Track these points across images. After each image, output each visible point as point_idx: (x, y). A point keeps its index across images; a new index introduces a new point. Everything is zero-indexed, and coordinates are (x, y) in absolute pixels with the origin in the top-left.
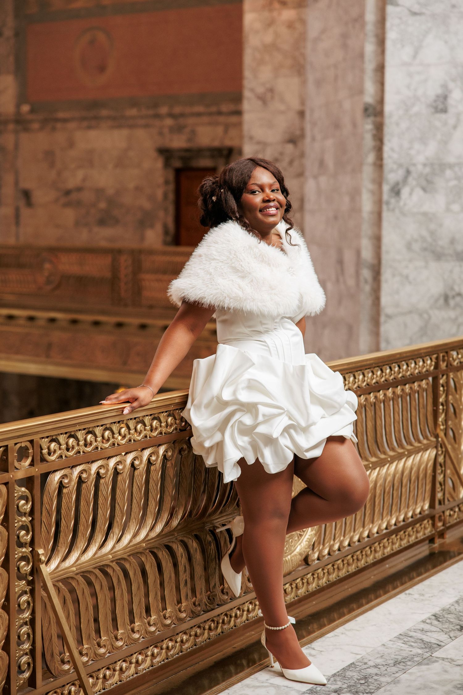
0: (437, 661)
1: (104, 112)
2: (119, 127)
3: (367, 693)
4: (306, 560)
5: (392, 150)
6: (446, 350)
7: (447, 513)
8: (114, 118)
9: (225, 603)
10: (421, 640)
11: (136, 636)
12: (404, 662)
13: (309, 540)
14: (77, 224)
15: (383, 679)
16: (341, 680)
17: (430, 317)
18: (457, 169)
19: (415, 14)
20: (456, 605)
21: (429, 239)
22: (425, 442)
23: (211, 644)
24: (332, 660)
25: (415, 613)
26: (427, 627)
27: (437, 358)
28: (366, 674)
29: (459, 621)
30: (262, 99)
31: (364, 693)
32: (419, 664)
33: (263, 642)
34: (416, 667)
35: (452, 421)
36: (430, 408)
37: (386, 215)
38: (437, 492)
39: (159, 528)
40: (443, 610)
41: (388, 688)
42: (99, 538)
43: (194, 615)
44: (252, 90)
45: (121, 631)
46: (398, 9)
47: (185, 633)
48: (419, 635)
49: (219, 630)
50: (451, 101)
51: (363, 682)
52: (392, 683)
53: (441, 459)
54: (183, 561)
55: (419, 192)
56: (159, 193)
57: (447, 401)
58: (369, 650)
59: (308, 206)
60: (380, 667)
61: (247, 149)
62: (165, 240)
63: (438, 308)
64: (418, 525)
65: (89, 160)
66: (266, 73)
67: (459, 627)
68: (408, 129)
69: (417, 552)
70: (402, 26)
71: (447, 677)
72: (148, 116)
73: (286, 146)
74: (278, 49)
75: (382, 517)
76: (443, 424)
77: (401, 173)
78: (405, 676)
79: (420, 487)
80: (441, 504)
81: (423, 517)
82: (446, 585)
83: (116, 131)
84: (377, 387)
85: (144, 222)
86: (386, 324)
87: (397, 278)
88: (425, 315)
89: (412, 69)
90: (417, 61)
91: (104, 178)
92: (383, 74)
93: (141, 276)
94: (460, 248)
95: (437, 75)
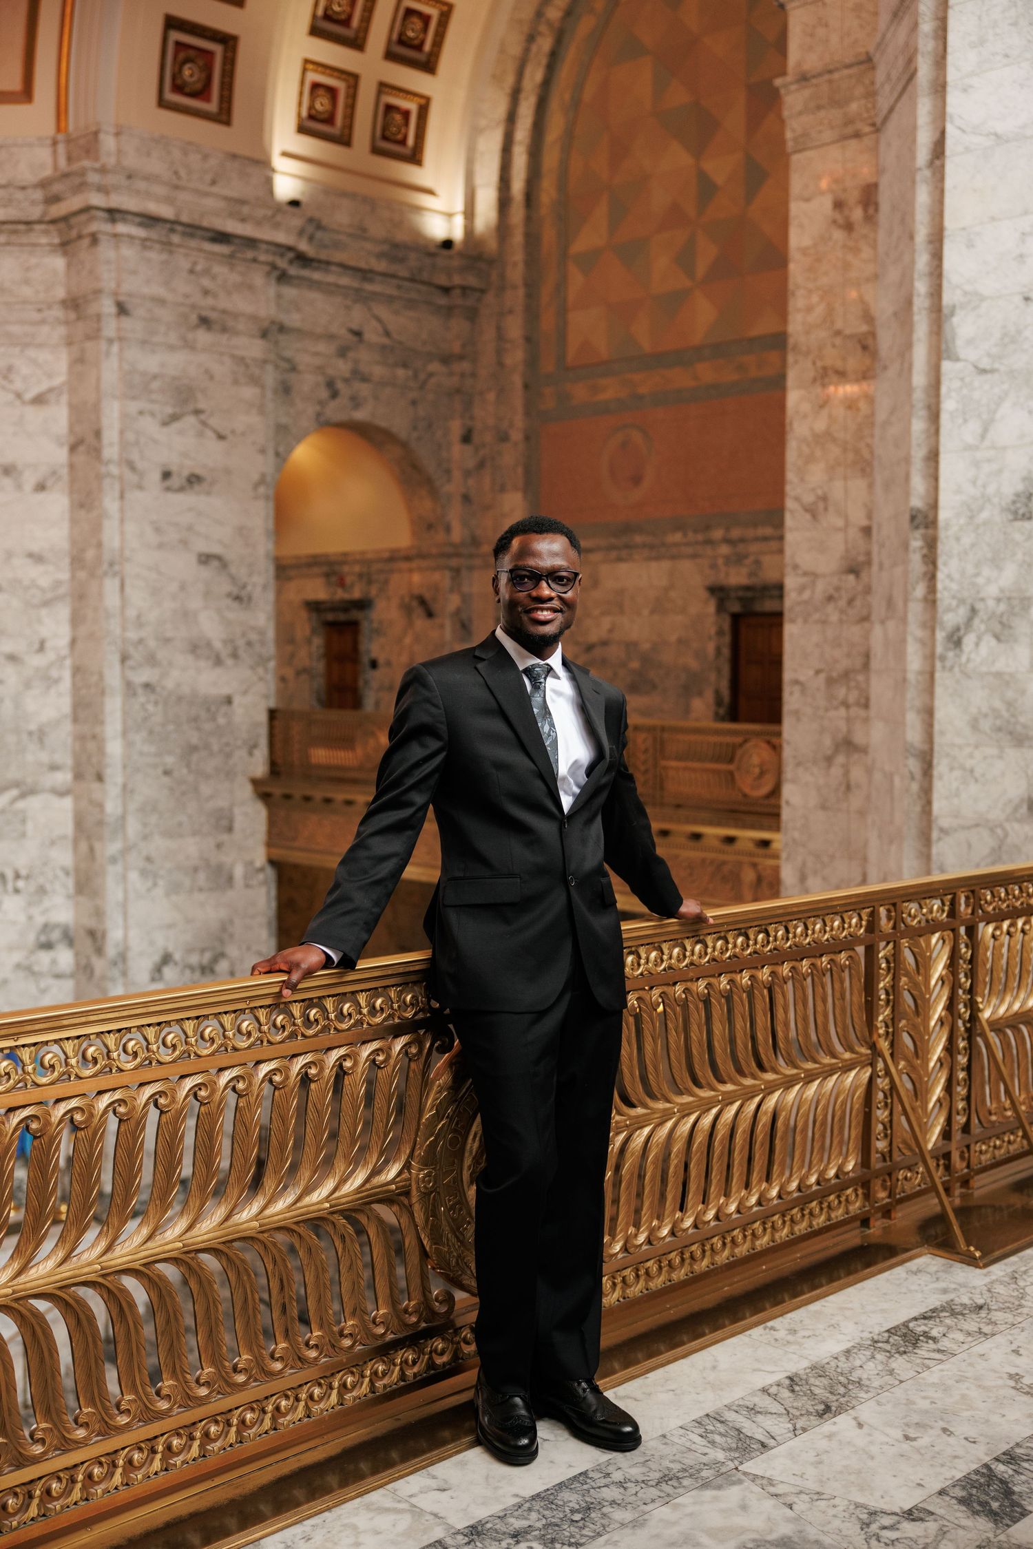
0: (740, 1482)
1: (638, 539)
2: (658, 558)
3: (570, 1545)
5: (949, 576)
6: (895, 901)
7: (900, 1175)
8: (652, 547)
10: (738, 1430)
12: (678, 1478)
15: (619, 1515)
16: (541, 1510)
17: (1006, 835)
19: (984, 371)
20: (843, 1359)
21: (1005, 714)
22: (847, 1055)
24: (552, 1462)
25: (760, 1370)
26: (764, 1402)
27: (874, 914)
28: (593, 1500)
29: (828, 1395)
30: (812, 511)
31: (563, 1544)
32: (706, 1485)
34: (693, 1493)
35: (908, 1020)
36: (859, 997)
37: (938, 675)
38: (873, 1138)
40: (814, 1367)
41: (617, 1535)
44: (797, 499)
46: (959, 365)
47: (284, 1396)
48: (742, 1421)
51: (577, 1517)
52: (631, 1525)
53: (882, 1084)
55: (989, 642)
56: (711, 648)
57: (897, 986)
59: (875, 664)
60: (629, 1485)
61: (791, 583)
62: (717, 714)
63: (1019, 821)
64: (832, 1197)
65: (617, 604)
66: (817, 474)
67: (822, 1407)
68: (973, 545)
69: (829, 1243)
70: (965, 391)
71: (740, 1520)
72: (697, 543)
73: (844, 577)
74: (834, 440)
75: (747, 1186)
76: (887, 1026)
77: (963, 612)
78: (664, 1512)
79: (836, 1132)
80: (885, 1160)
81: (842, 1182)
82: (848, 1313)
83: (654, 565)
84: (735, 965)
85: (690, 687)
86: (941, 844)
87: (957, 773)
88: (999, 831)
89: (979, 455)
90: (987, 443)
91: (637, 628)
92: (937, 462)
93: (664, 763)
95: (1018, 462)
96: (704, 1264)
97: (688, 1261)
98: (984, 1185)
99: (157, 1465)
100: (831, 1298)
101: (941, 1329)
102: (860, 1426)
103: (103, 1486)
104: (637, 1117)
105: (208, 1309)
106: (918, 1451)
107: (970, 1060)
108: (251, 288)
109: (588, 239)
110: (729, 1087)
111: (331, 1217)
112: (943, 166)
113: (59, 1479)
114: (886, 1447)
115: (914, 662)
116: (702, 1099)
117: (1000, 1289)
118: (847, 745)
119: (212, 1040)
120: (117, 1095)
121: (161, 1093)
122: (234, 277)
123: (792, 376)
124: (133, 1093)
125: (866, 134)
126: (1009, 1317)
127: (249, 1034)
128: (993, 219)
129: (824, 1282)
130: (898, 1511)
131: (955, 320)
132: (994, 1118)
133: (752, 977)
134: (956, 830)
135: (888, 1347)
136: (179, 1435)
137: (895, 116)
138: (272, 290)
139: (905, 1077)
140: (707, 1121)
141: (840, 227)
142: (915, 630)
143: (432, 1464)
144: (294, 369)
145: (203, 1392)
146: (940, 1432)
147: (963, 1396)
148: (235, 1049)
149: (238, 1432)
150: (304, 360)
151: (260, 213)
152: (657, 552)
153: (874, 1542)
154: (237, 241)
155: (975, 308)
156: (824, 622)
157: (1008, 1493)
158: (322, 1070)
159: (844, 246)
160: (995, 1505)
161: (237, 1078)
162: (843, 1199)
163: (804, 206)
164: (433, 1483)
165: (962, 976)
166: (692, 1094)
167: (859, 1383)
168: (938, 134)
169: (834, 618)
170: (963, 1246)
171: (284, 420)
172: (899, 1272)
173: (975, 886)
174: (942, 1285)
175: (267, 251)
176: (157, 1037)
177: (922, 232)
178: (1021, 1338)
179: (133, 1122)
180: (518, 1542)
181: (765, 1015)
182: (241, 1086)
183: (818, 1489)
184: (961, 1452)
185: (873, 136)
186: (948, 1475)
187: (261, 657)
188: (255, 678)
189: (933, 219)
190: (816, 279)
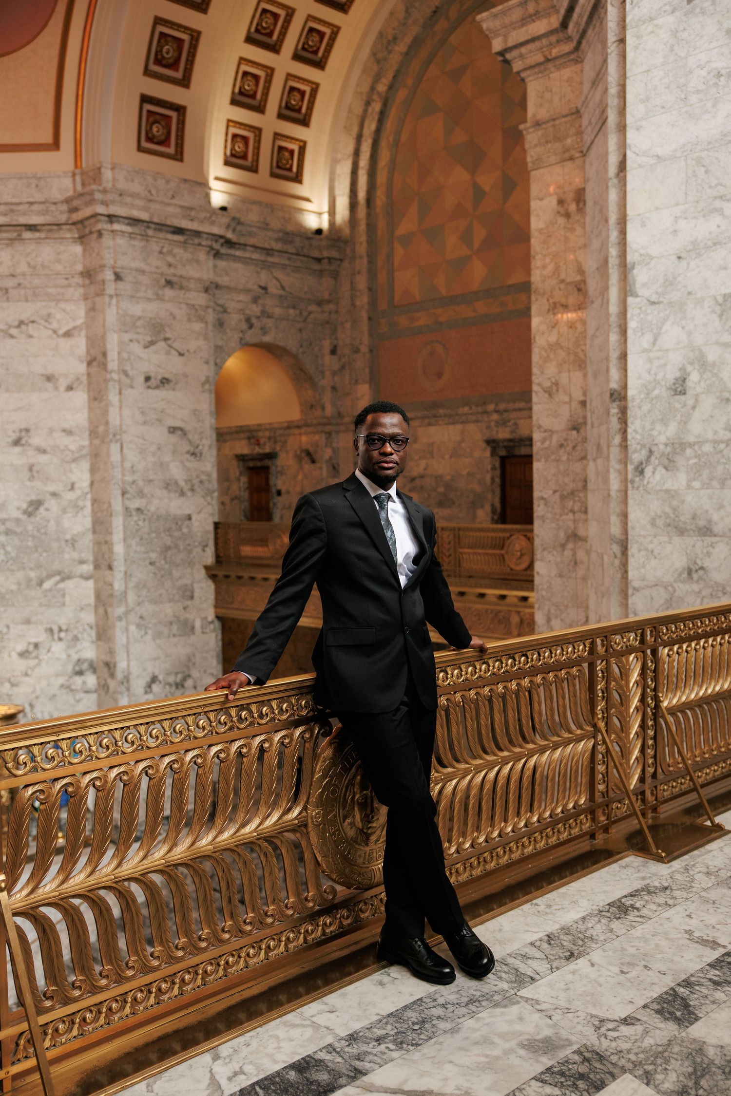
0: (518, 1002)
1: (441, 411)
2: (454, 423)
5: (635, 431)
6: (606, 634)
8: (450, 416)
10: (516, 969)
12: (479, 1001)
15: (442, 1025)
16: (394, 1023)
17: (675, 591)
18: (696, 447)
19: (654, 303)
20: (581, 923)
21: (672, 516)
22: (579, 732)
23: (269, 965)
24: (400, 992)
25: (529, 931)
26: (532, 951)
27: (593, 643)
28: (426, 1016)
29: (572, 946)
30: (549, 392)
32: (497, 1005)
34: (489, 1010)
35: (616, 709)
36: (584, 696)
37: (629, 492)
38: (596, 783)
40: (563, 929)
41: (442, 1039)
44: (539, 384)
46: (638, 300)
48: (518, 963)
50: (689, 384)
51: (416, 1027)
52: (450, 1031)
53: (602, 749)
55: (661, 471)
56: (488, 478)
57: (609, 687)
59: (590, 486)
60: (449, 1006)
61: (537, 436)
62: (493, 519)
63: (682, 582)
64: (571, 821)
65: (429, 452)
66: (551, 369)
67: (568, 954)
68: (649, 411)
69: (570, 850)
70: (642, 316)
71: (519, 1027)
72: (478, 413)
73: (570, 432)
74: (562, 348)
75: (518, 814)
76: (603, 713)
77: (644, 452)
78: (470, 1023)
79: (573, 780)
80: (604, 797)
81: (578, 812)
82: (583, 894)
83: (451, 427)
84: (507, 677)
85: (476, 502)
86: (634, 597)
87: (643, 553)
88: (670, 588)
89: (652, 355)
90: (656, 347)
91: (442, 467)
92: (626, 360)
93: (461, 550)
94: (702, 523)
95: (676, 359)
96: (492, 865)
97: (482, 863)
98: (666, 811)
99: (152, 1000)
100: (573, 884)
101: (642, 903)
102: (593, 965)
103: (118, 1015)
104: (448, 774)
105: (182, 901)
106: (629, 980)
107: (655, 733)
108: (197, 261)
109: (406, 226)
110: (506, 753)
111: (257, 842)
112: (625, 177)
113: (91, 1011)
114: (608, 978)
115: (615, 484)
116: (488, 761)
117: (678, 876)
118: (574, 537)
119: (181, 733)
120: (122, 769)
121: (150, 767)
122: (187, 255)
123: (534, 309)
124: (132, 768)
125: (577, 158)
126: (684, 894)
127: (204, 728)
128: (657, 208)
129: (568, 873)
130: (618, 1019)
131: (635, 272)
132: (671, 769)
133: (518, 684)
134: (643, 589)
135: (609, 915)
136: (166, 981)
137: (594, 146)
138: (211, 263)
139: (615, 744)
140: (492, 775)
141: (562, 215)
142: (615, 465)
143: (325, 995)
144: (225, 311)
145: (180, 954)
146: (641, 968)
147: (657, 945)
148: (195, 738)
149: (203, 978)
150: (231, 305)
151: (202, 215)
152: (453, 419)
153: (603, 1039)
154: (188, 233)
155: (649, 263)
156: (558, 461)
157: (686, 1006)
158: (250, 749)
159: (565, 227)
160: (678, 1014)
161: (197, 756)
162: (578, 822)
163: (539, 202)
164: (326, 1008)
165: (649, 680)
166: (482, 759)
167: (591, 938)
168: (621, 156)
169: (564, 458)
170: (654, 850)
171: (220, 343)
172: (615, 867)
173: (655, 624)
174: (641, 875)
175: (207, 239)
176: (146, 732)
177: (613, 218)
178: (692, 907)
179: (132, 786)
180: (379, 1044)
181: (527, 708)
182: (199, 761)
183: (568, 1006)
184: (656, 981)
185: (582, 159)
186: (649, 995)
187: (208, 490)
188: (205, 503)
189: (620, 210)
190: (548, 248)
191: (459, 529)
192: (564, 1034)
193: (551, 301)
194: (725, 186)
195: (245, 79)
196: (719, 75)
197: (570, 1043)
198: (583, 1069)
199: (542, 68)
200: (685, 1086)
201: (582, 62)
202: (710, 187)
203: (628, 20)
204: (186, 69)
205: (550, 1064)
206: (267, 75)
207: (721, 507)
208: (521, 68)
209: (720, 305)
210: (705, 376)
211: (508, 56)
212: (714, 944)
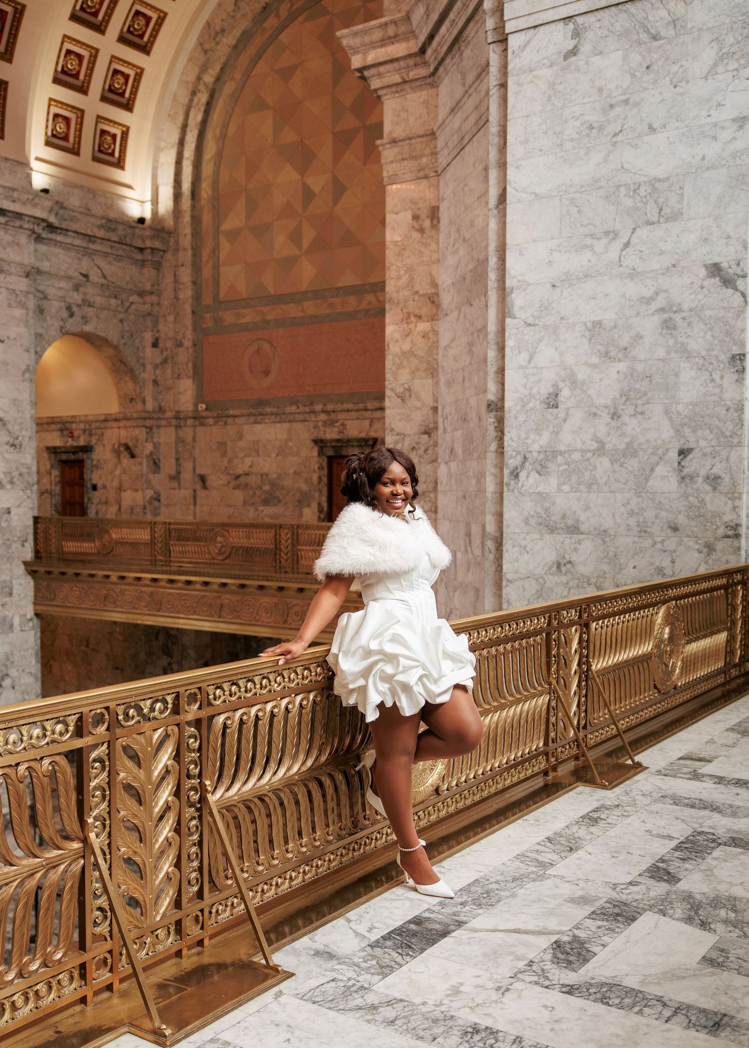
0: (549, 878)
1: (268, 410)
2: (280, 422)
4: (437, 791)
5: (511, 439)
6: (557, 610)
7: (559, 750)
8: (276, 415)
9: (366, 827)
10: (535, 859)
11: (290, 855)
12: (520, 879)
13: (439, 774)
14: (245, 503)
15: (502, 893)
16: (466, 894)
17: (545, 582)
18: (566, 455)
19: (530, 325)
20: (566, 829)
21: (544, 516)
23: (354, 863)
24: (458, 877)
25: (531, 836)
26: (541, 848)
27: (550, 617)
28: (488, 889)
29: (568, 843)
30: (401, 397)
32: (534, 880)
33: (399, 862)
35: (562, 671)
36: (544, 659)
37: (507, 494)
38: (549, 732)
39: (309, 763)
40: (556, 834)
41: (507, 901)
42: (258, 771)
43: (340, 838)
45: (276, 852)
46: (516, 321)
47: (332, 853)
48: (535, 856)
49: (362, 851)
50: (561, 398)
51: (485, 895)
52: (510, 896)
53: (553, 703)
54: (330, 791)
55: (534, 474)
56: (315, 477)
57: (558, 653)
58: (491, 868)
59: (441, 488)
61: (389, 439)
62: (319, 518)
63: (552, 574)
64: (533, 761)
65: (255, 449)
66: (404, 376)
67: (568, 848)
68: (525, 422)
69: (533, 783)
70: (519, 336)
71: (558, 891)
72: (306, 413)
73: (421, 436)
74: (415, 355)
76: (554, 674)
77: (519, 459)
78: (522, 891)
79: (535, 728)
80: (553, 742)
81: (537, 753)
83: (278, 425)
84: (498, 642)
85: (302, 501)
86: (507, 589)
87: (516, 549)
88: (540, 580)
89: (527, 371)
90: (532, 365)
91: (268, 465)
92: (503, 375)
93: (299, 547)
94: (570, 522)
95: (549, 376)
97: (479, 791)
98: (592, 755)
99: (286, 885)
101: (605, 815)
102: (589, 854)
103: (267, 895)
106: (621, 861)
107: (586, 691)
108: (18, 245)
109: (234, 221)
112: (505, 209)
114: (605, 861)
115: (490, 486)
122: (8, 238)
123: (388, 317)
125: (431, 177)
128: (534, 241)
130: (624, 883)
131: (513, 295)
132: (596, 721)
134: (516, 580)
135: (584, 824)
137: (451, 168)
138: (32, 247)
141: (417, 230)
142: (490, 469)
144: (45, 298)
145: (304, 849)
146: (626, 854)
147: (629, 840)
148: (315, 681)
149: (315, 870)
150: (52, 292)
151: (25, 197)
152: (280, 417)
153: (620, 894)
154: (10, 214)
155: (524, 290)
157: (669, 873)
159: (419, 242)
160: (666, 878)
161: (316, 696)
162: (538, 761)
163: (395, 216)
165: (583, 648)
167: (579, 838)
168: (501, 191)
170: (598, 781)
171: (40, 331)
172: (572, 794)
173: (588, 602)
174: (594, 798)
175: (29, 222)
177: (492, 245)
178: (642, 816)
183: (585, 878)
184: (639, 860)
185: (435, 178)
186: (640, 868)
187: (29, 483)
188: (25, 497)
189: (499, 238)
190: (402, 261)
191: (298, 527)
192: (593, 894)
193: (405, 311)
194: (595, 226)
195: (68, 58)
196: (591, 127)
197: (600, 898)
198: (616, 910)
199: (399, 88)
200: (689, 915)
201: (438, 87)
202: (582, 225)
203: (509, 68)
204: (8, 42)
205: (592, 910)
206: (91, 56)
207: (588, 508)
208: (379, 86)
209: (590, 330)
210: (575, 392)
211: (366, 73)
212: (670, 838)
